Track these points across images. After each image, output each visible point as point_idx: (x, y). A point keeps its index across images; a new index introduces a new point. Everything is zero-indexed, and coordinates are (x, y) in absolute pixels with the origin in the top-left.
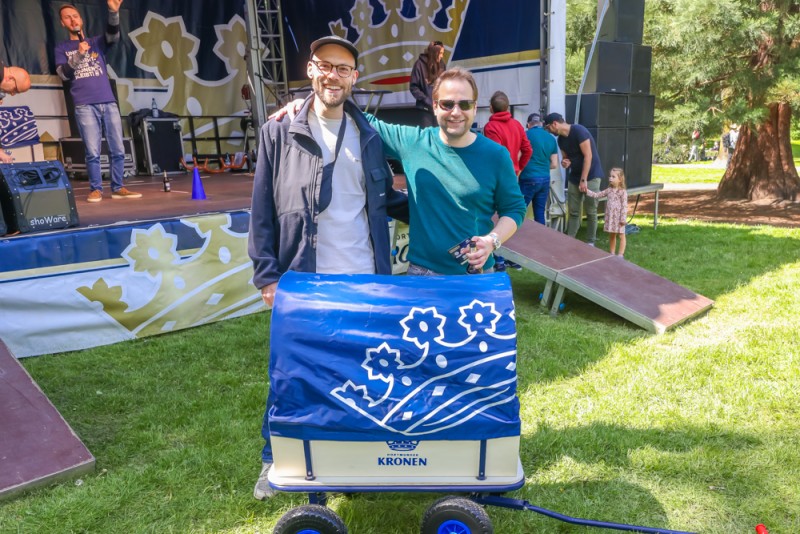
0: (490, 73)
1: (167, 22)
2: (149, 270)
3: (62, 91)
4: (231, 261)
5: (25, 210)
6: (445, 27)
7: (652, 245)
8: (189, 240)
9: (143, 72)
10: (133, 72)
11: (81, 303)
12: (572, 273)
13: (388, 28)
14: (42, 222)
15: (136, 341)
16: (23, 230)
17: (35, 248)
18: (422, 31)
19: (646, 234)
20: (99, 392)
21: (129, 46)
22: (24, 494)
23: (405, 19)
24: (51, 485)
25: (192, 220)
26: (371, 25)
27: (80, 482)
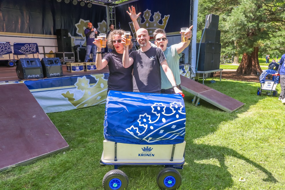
0: (174, 37)
1: (85, 22)
2: (82, 89)
3: (57, 40)
4: (104, 87)
5: (49, 71)
6: (162, 24)
7: (221, 86)
8: (93, 81)
9: (78, 35)
10: (76, 35)
11: (63, 98)
12: (202, 94)
13: (145, 24)
14: (53, 75)
15: (77, 109)
16: (48, 77)
17: (51, 82)
18: (155, 25)
19: (218, 83)
20: (68, 124)
21: (75, 28)
22: (49, 156)
23: (151, 22)
24: (56, 153)
25: (94, 75)
26: (141, 23)
27: (64, 153)
